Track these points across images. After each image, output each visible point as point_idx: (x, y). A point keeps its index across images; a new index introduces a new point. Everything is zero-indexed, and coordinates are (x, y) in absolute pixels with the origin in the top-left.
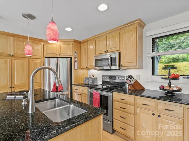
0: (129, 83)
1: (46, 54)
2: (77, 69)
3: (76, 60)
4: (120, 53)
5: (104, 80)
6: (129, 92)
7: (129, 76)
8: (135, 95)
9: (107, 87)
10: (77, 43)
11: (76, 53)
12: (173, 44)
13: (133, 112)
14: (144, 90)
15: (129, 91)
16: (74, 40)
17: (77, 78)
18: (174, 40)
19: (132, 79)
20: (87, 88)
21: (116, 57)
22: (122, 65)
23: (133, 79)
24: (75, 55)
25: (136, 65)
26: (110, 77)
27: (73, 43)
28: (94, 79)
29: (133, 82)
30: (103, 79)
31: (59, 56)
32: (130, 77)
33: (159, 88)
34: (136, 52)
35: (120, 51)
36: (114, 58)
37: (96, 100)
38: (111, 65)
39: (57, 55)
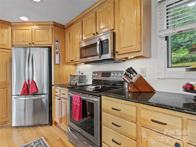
0: (128, 81)
1: (15, 42)
2: (59, 64)
3: (57, 50)
4: (114, 34)
5: (95, 78)
6: (128, 96)
7: (128, 69)
8: (138, 103)
9: (96, 88)
10: (59, 28)
11: (57, 41)
12: (181, 43)
13: (134, 134)
14: (152, 92)
15: (128, 94)
16: (54, 22)
17: (59, 76)
18: (182, 38)
19: (133, 74)
20: (67, 89)
21: (107, 40)
22: (117, 52)
23: (135, 74)
24: (55, 45)
25: (139, 50)
26: (102, 73)
27: (53, 26)
28: (82, 76)
29: (134, 79)
30: (93, 76)
31: (33, 46)
32: (131, 71)
33: (182, 89)
34: (139, 26)
35: (114, 31)
36: (105, 41)
37: (76, 108)
38: (102, 53)
39: (30, 43)
